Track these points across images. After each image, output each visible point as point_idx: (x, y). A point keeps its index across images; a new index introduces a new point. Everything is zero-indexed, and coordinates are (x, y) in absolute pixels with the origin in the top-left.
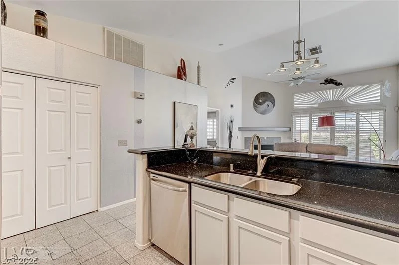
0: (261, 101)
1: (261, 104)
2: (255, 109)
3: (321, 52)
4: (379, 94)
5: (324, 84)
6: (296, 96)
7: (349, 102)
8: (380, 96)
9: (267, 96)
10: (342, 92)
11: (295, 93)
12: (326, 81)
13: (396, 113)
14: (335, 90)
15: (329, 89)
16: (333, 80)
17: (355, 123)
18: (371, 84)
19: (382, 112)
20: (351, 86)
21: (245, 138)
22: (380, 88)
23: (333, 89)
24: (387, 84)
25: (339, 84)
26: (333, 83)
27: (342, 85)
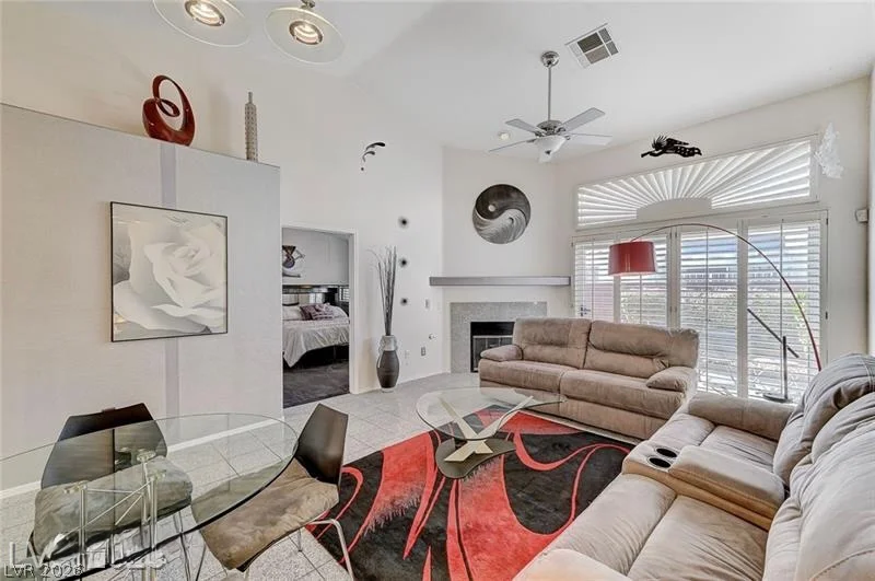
0: (491, 208)
1: (491, 216)
2: (478, 230)
3: (614, 51)
4: (808, 174)
5: (651, 154)
6: (584, 192)
7: (719, 202)
8: (812, 178)
9: (508, 196)
10: (700, 175)
11: (582, 184)
12: (657, 145)
13: (861, 228)
14: (680, 169)
15: (665, 168)
16: (676, 142)
17: (735, 262)
18: (782, 142)
19: (817, 225)
20: (724, 155)
21: (452, 304)
22: (812, 154)
23: (674, 166)
24: (829, 136)
25: (692, 152)
26: (676, 151)
27: (699, 153)
